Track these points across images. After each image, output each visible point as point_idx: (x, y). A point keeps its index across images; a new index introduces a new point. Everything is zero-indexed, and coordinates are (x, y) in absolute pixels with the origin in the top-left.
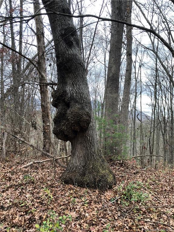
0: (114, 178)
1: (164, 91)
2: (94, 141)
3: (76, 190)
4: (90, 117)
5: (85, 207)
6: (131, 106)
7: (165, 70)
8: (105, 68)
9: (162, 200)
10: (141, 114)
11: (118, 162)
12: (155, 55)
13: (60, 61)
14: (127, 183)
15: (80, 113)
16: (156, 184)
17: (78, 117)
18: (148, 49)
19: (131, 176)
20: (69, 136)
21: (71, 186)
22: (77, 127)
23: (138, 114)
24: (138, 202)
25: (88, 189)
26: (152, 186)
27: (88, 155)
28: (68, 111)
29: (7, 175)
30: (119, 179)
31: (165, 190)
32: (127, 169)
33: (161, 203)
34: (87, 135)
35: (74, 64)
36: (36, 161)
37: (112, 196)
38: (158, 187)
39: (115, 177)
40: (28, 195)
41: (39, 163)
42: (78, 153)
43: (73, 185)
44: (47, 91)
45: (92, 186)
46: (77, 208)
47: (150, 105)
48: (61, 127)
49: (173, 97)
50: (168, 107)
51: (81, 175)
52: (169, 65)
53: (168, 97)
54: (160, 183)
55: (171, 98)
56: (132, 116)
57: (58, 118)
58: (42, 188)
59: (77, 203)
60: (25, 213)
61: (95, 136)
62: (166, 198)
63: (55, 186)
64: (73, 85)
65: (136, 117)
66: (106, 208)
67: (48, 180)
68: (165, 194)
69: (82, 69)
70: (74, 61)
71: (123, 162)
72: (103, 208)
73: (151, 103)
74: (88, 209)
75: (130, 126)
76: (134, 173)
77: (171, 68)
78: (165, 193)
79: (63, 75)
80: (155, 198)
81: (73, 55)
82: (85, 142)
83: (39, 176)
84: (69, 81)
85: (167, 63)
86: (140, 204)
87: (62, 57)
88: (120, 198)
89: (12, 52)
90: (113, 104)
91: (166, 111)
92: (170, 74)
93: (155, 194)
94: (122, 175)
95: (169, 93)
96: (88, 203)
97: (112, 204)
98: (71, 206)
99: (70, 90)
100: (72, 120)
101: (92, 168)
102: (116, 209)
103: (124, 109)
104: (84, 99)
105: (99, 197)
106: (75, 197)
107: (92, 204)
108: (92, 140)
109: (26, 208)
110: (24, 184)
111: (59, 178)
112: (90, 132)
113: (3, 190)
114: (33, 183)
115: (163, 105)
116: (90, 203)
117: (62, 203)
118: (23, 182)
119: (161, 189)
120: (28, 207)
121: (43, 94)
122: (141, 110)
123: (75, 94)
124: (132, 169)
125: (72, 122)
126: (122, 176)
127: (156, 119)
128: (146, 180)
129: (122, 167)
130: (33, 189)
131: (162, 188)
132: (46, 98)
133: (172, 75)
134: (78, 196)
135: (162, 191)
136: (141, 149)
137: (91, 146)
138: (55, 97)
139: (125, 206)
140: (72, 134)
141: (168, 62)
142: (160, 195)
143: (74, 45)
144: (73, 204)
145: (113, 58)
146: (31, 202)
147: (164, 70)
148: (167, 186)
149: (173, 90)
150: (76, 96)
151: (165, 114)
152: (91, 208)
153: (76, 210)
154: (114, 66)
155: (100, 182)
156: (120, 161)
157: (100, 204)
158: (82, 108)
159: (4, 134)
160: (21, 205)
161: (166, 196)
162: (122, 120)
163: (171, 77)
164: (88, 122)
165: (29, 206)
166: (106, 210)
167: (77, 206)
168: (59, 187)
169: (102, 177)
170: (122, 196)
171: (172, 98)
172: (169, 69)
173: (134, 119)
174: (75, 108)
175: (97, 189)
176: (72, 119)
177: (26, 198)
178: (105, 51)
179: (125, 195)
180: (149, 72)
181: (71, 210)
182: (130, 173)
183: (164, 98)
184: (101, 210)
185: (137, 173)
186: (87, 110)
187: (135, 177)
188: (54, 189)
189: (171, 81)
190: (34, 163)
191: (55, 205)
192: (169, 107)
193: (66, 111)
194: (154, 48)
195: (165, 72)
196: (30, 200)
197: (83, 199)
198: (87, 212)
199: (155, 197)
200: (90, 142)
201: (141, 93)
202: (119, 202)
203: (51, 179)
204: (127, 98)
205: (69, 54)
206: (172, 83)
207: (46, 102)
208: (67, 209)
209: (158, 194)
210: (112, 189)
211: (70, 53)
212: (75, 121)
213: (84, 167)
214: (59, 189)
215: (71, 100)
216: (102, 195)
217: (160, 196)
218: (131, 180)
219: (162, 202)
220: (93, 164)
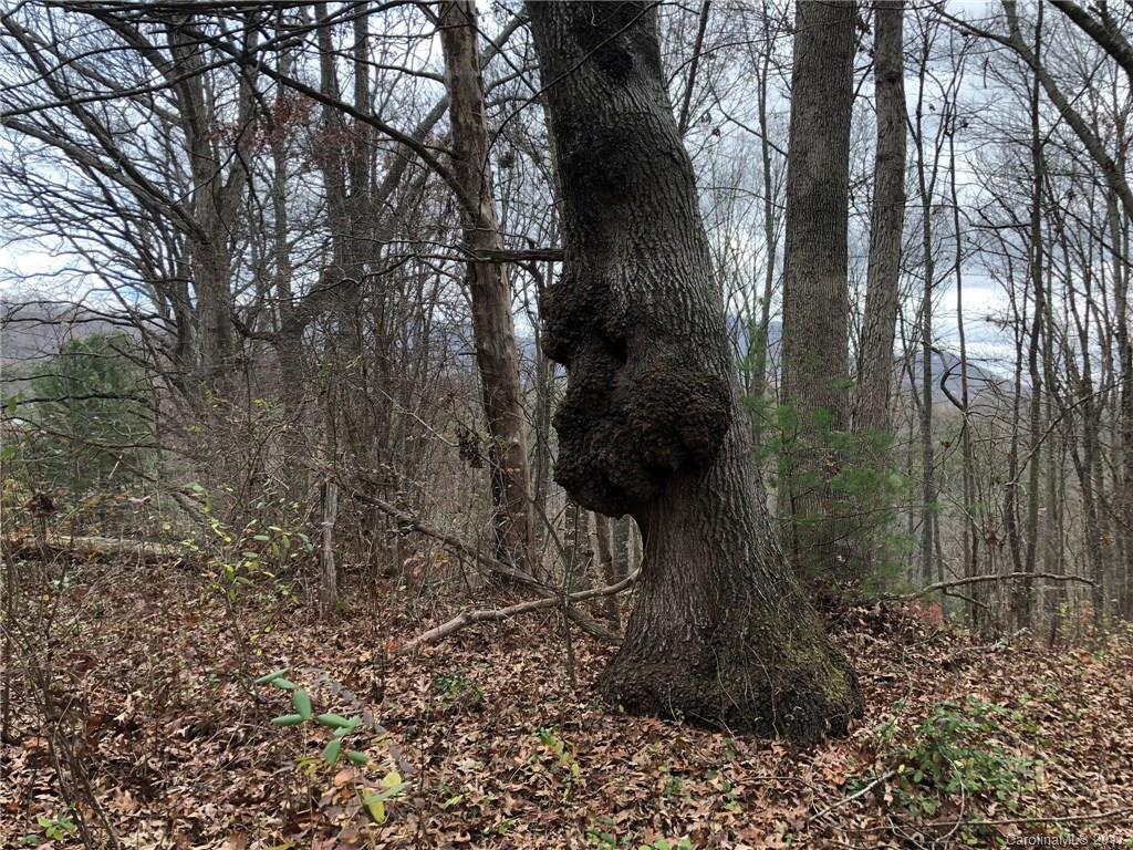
0: (853, 686)
1: (1080, 246)
2: (747, 514)
3: (679, 741)
4: (725, 400)
5: (732, 819)
6: (902, 332)
7: (1083, 139)
8: (765, 154)
9: (1101, 790)
10: (964, 372)
11: (861, 610)
12: (1021, 62)
13: (574, 148)
14: (913, 709)
15: (679, 385)
16: (1066, 719)
17: (669, 405)
18: (986, 35)
19: (931, 676)
20: (629, 493)
21: (652, 721)
22: (668, 452)
23: (948, 374)
24: (980, 799)
25: (736, 734)
26: (1046, 724)
27: (726, 577)
28: (622, 379)
29: (358, 678)
30: (874, 690)
31: (1114, 746)
32: (909, 643)
33: (1094, 804)
34: (717, 487)
35: (642, 158)
36: (476, 613)
37: (853, 769)
38: (1077, 730)
39: (855, 680)
40: (467, 763)
41: (492, 619)
42: (674, 570)
43: (664, 715)
44: (500, 287)
45: (754, 724)
46: (691, 821)
47: (1006, 323)
48: (592, 452)
49: (1127, 272)
50: (1103, 325)
51: (694, 671)
52: (1101, 109)
53: (1099, 276)
54: (1085, 710)
55: (1117, 277)
56: (912, 379)
57: (578, 412)
58: (524, 731)
59: (689, 800)
60: (468, 837)
61: (754, 489)
62: (1119, 781)
63: (578, 724)
64: (642, 257)
65: (935, 387)
66: (829, 822)
67: (545, 699)
68: (1115, 765)
69: (680, 177)
70: (642, 144)
71: (884, 610)
72: (813, 821)
73: (1012, 313)
74: (742, 828)
75: (903, 432)
76: (946, 665)
77: (1111, 122)
78: (1113, 758)
79: (591, 214)
80: (1063, 783)
81: (636, 116)
82: (709, 517)
83: (499, 678)
84: (621, 240)
85: (1091, 97)
86: (992, 809)
87: (582, 129)
88: (890, 780)
89: (325, 115)
90: (824, 329)
91: (1094, 347)
92: (1111, 152)
93: (1060, 763)
94: (885, 675)
95: (1107, 254)
96: (740, 800)
97: (855, 806)
98: (663, 812)
99: (624, 280)
100: (641, 417)
101: (747, 638)
102: (874, 826)
103: (875, 352)
104: (693, 316)
105: (791, 774)
106: (674, 773)
107: (759, 803)
108: (737, 509)
109: (469, 817)
110: (440, 713)
111: (593, 688)
112: (726, 469)
113: (358, 737)
114: (478, 708)
115: (1077, 318)
116: (748, 801)
117: (621, 800)
118: (434, 707)
119: (1091, 742)
120: (475, 812)
121: (482, 299)
122: (963, 352)
123: (649, 298)
124: (931, 644)
125: (645, 426)
126: (888, 679)
127: (1043, 395)
128: (1009, 697)
129: (884, 638)
130: (485, 735)
131: (1095, 734)
132: (499, 321)
133: (1123, 160)
134: (690, 768)
135: (1094, 750)
136: (971, 544)
137: (734, 535)
138: (559, 318)
139: (920, 818)
140: (642, 480)
141: (1094, 95)
142: (1088, 770)
143: (638, 68)
144: (674, 804)
145: (812, 103)
146: (486, 793)
147: (1076, 137)
148: (1121, 728)
149: (1127, 239)
150: (654, 306)
151: (1087, 366)
152: (754, 822)
153: (689, 828)
154: (820, 145)
155: (787, 705)
156: (869, 609)
157: (795, 806)
158: (688, 361)
159: (324, 495)
160: (447, 804)
161: (1118, 773)
162: (868, 406)
163: (1114, 172)
164: (719, 424)
165: (482, 807)
166: (828, 833)
167: (691, 811)
168: (596, 725)
169: (798, 681)
170: (902, 767)
171: (1127, 279)
172: (1102, 130)
173: (921, 398)
174: (654, 360)
175: (777, 738)
176: (645, 413)
177: (462, 773)
178: (762, 65)
179: (914, 764)
180: (993, 153)
181: (665, 827)
182: (924, 661)
183: (1078, 281)
184: (804, 831)
185: (960, 662)
186: (709, 367)
187: (950, 683)
188: (575, 735)
189: (1117, 187)
190: (470, 621)
191: (595, 804)
192: (1109, 328)
193: (611, 378)
194: (1015, 29)
195: (1079, 145)
196: (480, 784)
197: (714, 782)
198: (740, 837)
199: (1065, 778)
200: (732, 520)
201: (957, 267)
202: (888, 798)
203: (554, 692)
204: (886, 293)
205: (616, 113)
206: (1120, 202)
207: (497, 335)
208: (650, 822)
209: (1080, 766)
210: (848, 735)
211: (619, 109)
212: (657, 420)
213: (707, 637)
214: (599, 736)
215: (633, 326)
216: (800, 764)
217: (1091, 774)
218: (934, 697)
219: (1100, 800)
220: (749, 619)
